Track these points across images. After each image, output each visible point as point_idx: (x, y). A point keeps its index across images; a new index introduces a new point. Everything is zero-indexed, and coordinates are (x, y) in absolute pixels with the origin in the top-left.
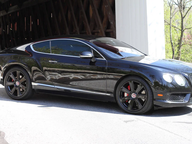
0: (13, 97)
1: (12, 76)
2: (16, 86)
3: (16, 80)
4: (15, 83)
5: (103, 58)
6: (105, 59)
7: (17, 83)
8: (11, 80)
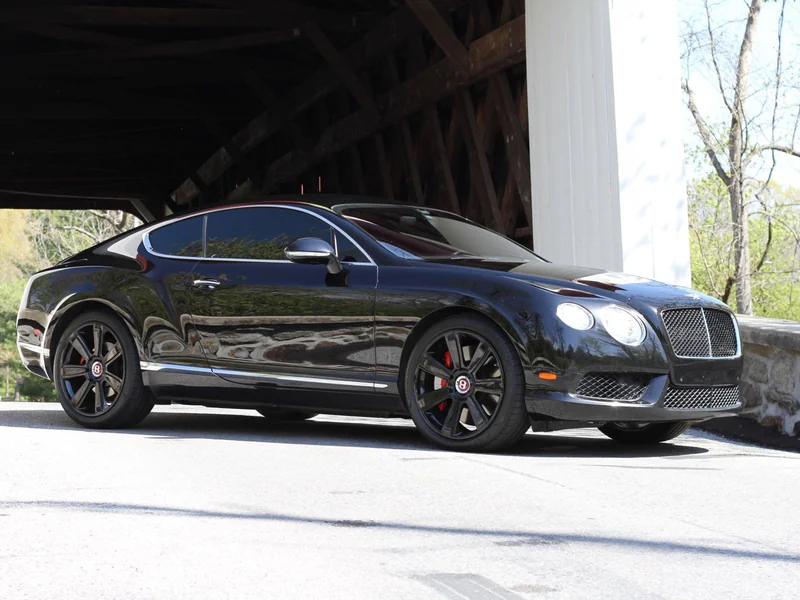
0: (81, 419)
1: (77, 345)
2: (93, 380)
3: (91, 359)
4: (88, 370)
5: (369, 262)
6: (373, 263)
7: (96, 369)
8: (76, 359)
